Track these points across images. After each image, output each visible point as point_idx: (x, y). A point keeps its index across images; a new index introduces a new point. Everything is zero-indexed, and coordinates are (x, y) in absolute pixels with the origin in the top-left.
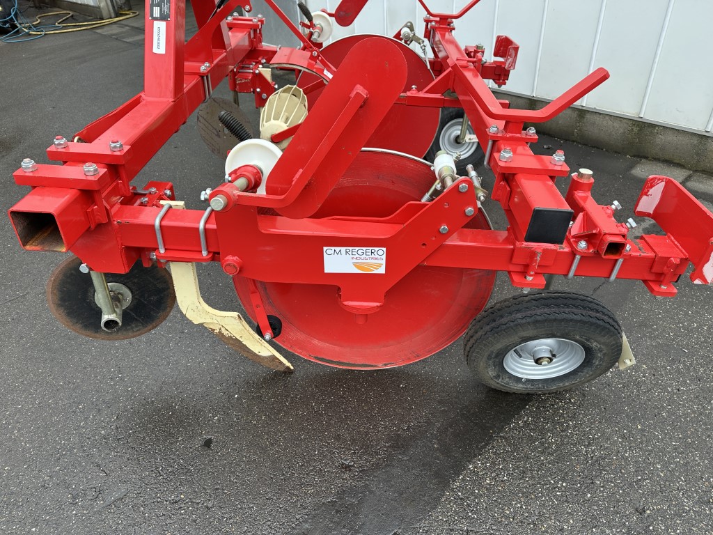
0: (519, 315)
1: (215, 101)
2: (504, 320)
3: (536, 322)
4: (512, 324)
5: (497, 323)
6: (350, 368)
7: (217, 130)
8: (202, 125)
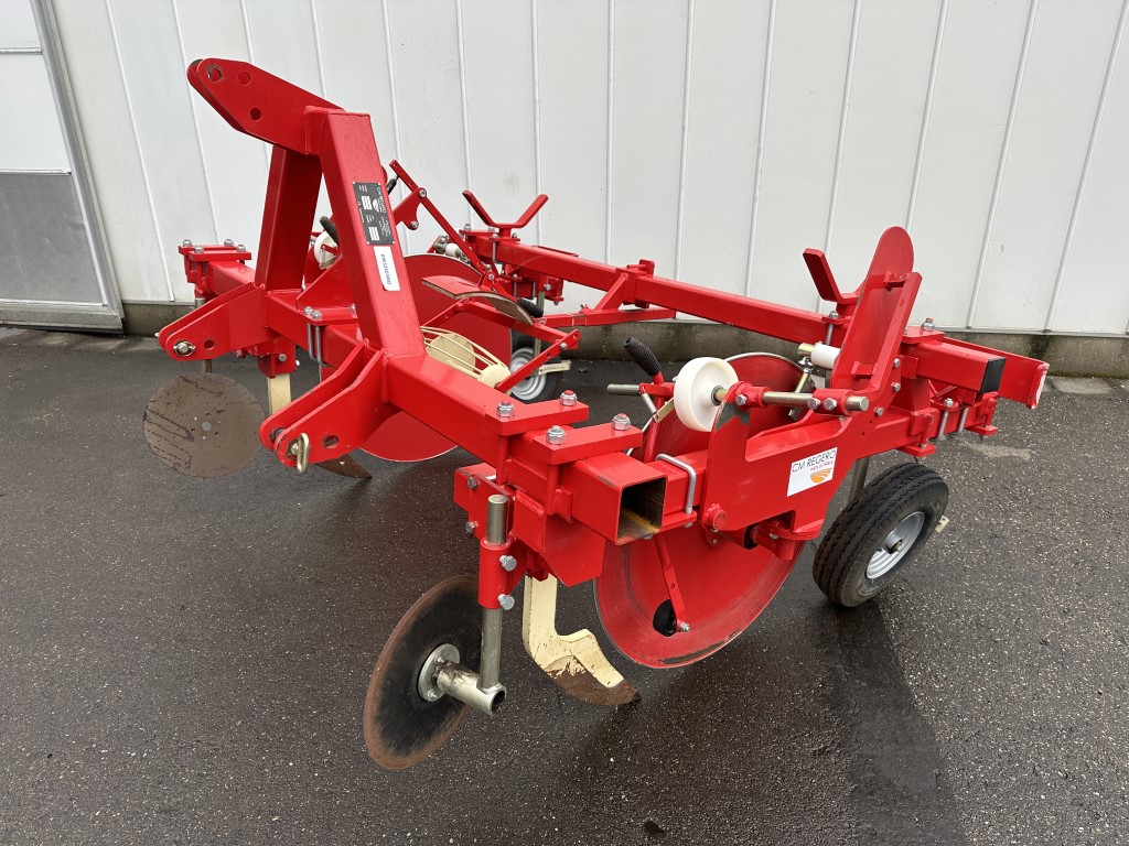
0: (895, 497)
1: (187, 381)
2: (882, 509)
3: (912, 497)
4: (892, 509)
5: (877, 514)
6: (697, 660)
7: (189, 429)
8: (153, 428)
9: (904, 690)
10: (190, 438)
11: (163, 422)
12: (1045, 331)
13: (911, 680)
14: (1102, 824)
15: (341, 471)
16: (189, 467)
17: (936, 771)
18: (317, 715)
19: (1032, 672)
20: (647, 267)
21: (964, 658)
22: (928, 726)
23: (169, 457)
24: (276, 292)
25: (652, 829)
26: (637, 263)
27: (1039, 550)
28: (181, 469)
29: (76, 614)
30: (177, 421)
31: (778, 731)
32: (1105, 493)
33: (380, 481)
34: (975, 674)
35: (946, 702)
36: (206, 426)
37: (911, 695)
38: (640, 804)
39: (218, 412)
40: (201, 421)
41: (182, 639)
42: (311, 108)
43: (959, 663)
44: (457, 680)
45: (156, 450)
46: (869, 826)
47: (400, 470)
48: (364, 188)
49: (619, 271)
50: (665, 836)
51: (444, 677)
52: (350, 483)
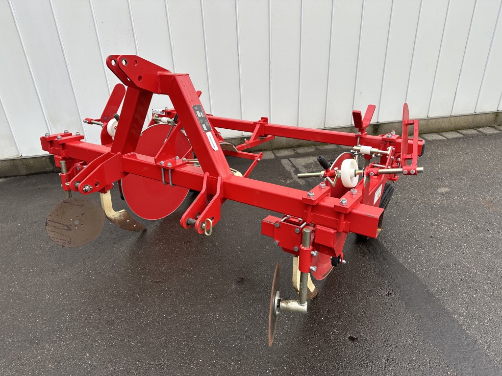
6: (329, 273)
7: (68, 225)
8: (50, 228)
9: (401, 265)
10: (69, 229)
11: (56, 225)
12: (377, 122)
13: (401, 261)
14: (479, 292)
15: (135, 230)
16: (70, 244)
17: (426, 290)
18: (197, 338)
19: (434, 248)
20: (265, 120)
21: (412, 248)
22: (415, 275)
23: (60, 241)
24: (127, 155)
25: (351, 339)
26: (260, 119)
27: (413, 205)
28: (66, 246)
29: (45, 327)
30: (63, 223)
31: (371, 291)
32: (420, 180)
33: (151, 230)
34: (418, 253)
35: (415, 265)
36: (77, 222)
37: (403, 266)
38: (343, 332)
39: (82, 214)
40: (74, 220)
41: (110, 323)
42: (159, 73)
43: (411, 251)
44: (289, 304)
45: (53, 239)
46: (417, 314)
47: (157, 223)
48: (196, 108)
49: (255, 124)
50: (357, 340)
51: (283, 304)
52: (138, 234)
